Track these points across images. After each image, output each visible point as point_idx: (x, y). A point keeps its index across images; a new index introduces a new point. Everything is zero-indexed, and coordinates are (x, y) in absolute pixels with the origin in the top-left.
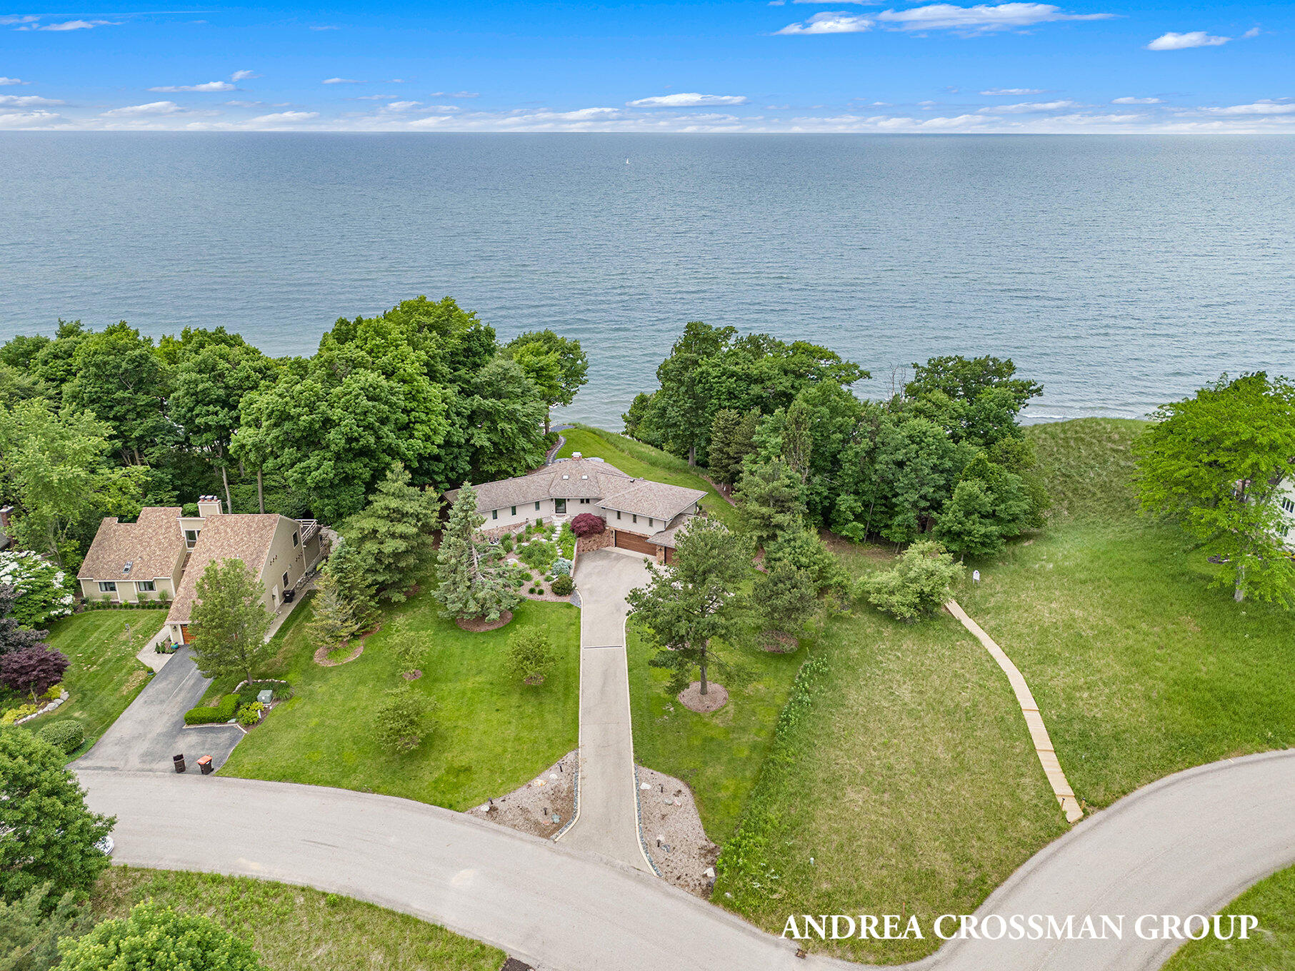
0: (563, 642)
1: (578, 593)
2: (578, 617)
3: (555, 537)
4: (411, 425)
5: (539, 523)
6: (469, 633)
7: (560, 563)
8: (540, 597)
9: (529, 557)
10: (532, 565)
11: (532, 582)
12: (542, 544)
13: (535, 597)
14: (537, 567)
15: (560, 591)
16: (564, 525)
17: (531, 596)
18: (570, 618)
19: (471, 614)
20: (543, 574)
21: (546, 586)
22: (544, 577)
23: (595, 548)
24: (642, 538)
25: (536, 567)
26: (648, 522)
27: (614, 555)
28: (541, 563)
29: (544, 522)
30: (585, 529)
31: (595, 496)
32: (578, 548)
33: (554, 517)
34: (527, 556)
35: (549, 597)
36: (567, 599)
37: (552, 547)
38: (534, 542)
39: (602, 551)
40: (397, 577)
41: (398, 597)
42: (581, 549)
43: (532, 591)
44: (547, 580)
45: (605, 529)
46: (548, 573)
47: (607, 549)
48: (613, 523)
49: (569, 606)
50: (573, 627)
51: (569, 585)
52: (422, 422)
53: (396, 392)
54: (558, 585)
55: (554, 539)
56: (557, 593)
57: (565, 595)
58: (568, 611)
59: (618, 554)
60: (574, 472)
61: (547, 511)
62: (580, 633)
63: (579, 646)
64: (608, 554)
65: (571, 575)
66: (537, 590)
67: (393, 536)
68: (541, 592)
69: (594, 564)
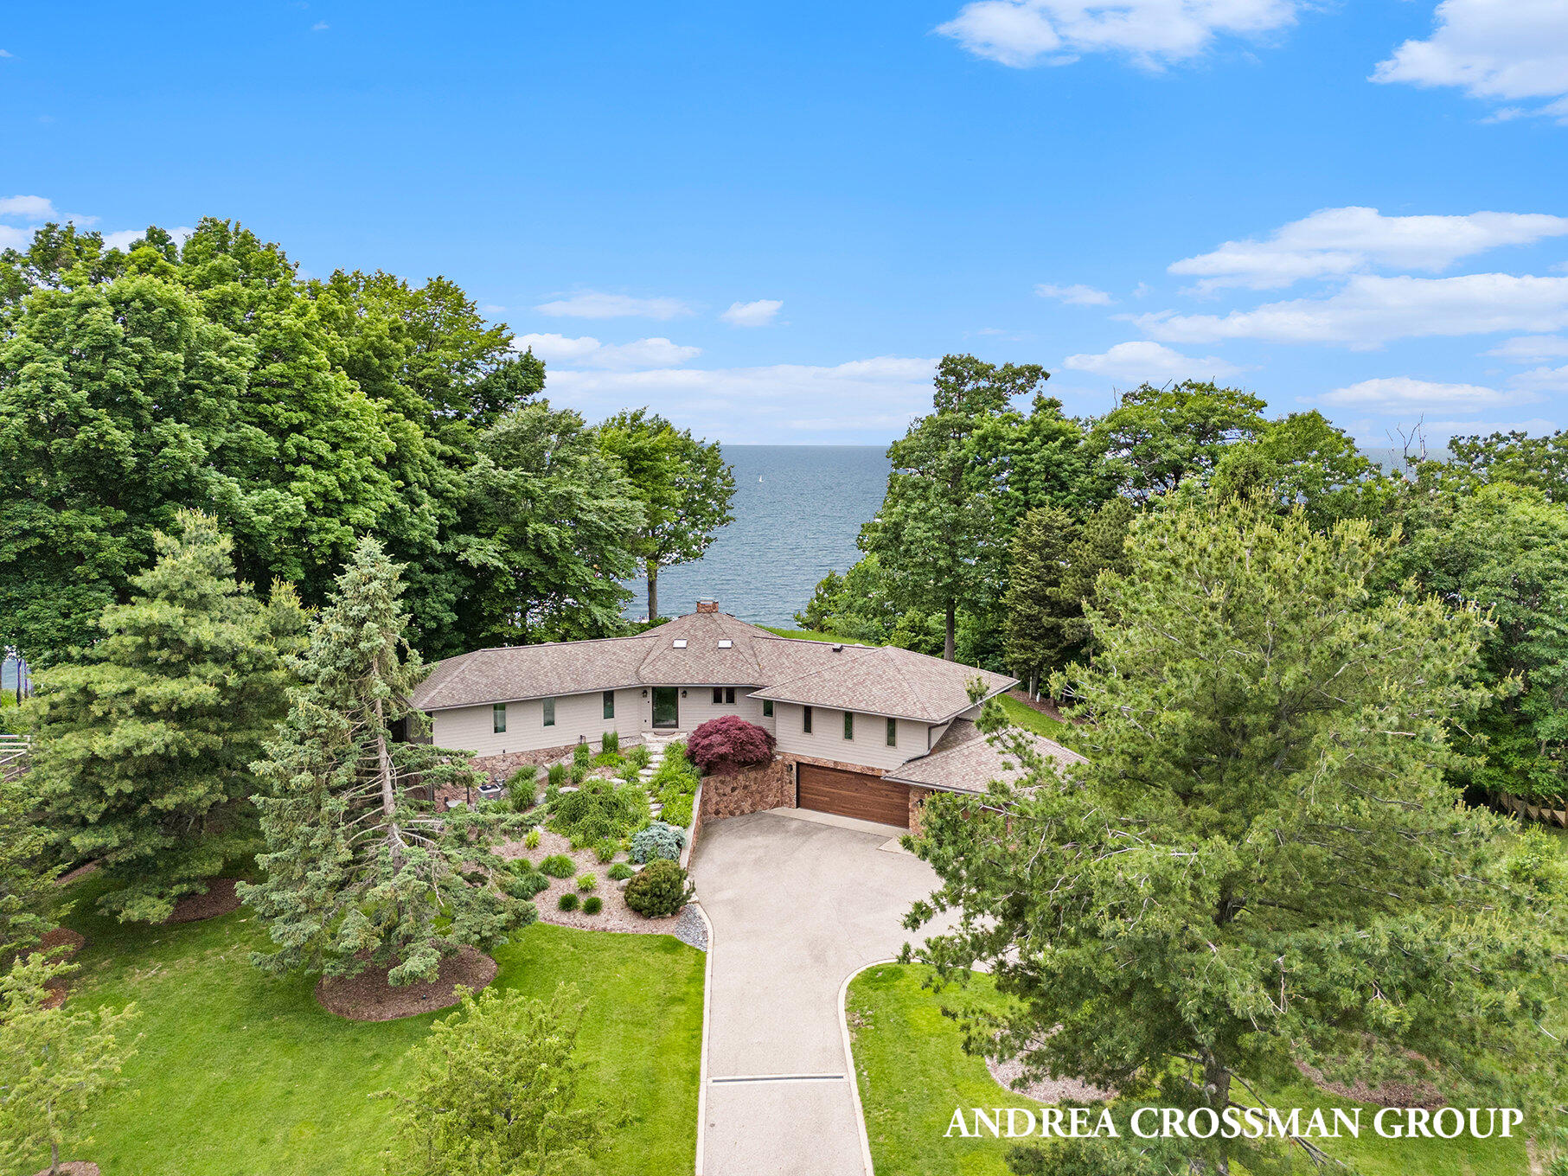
0: (642, 1060)
1: (699, 910)
2: (697, 977)
3: (645, 777)
4: (289, 468)
5: (610, 744)
6: (342, 1021)
7: (654, 832)
8: (589, 920)
9: (574, 818)
10: (580, 837)
11: (573, 881)
12: (609, 789)
13: (577, 920)
14: (590, 844)
15: (646, 902)
16: (671, 749)
17: (565, 918)
18: (672, 980)
19: (347, 957)
20: (605, 860)
21: (610, 893)
22: (609, 868)
23: (746, 806)
24: (867, 778)
25: (588, 843)
26: (882, 731)
27: (794, 825)
28: (603, 831)
29: (622, 744)
30: (723, 750)
31: (747, 681)
32: (704, 803)
33: (649, 737)
34: (570, 816)
35: (616, 919)
36: (666, 928)
37: (637, 795)
38: (591, 783)
39: (765, 816)
40: (151, 842)
41: (151, 908)
42: (711, 808)
43: (567, 904)
44: (615, 876)
45: (771, 758)
46: (621, 859)
47: (778, 811)
48: (793, 742)
49: (673, 946)
50: (681, 1009)
51: (675, 885)
52: (319, 464)
53: (232, 349)
54: (643, 886)
55: (642, 780)
56: (638, 910)
57: (661, 915)
58: (668, 958)
59: (806, 823)
60: (700, 634)
61: (632, 720)
62: (700, 1028)
63: (694, 1075)
64: (780, 822)
65: (684, 861)
66: (582, 900)
67: (144, 711)
68: (593, 908)
69: (745, 843)
